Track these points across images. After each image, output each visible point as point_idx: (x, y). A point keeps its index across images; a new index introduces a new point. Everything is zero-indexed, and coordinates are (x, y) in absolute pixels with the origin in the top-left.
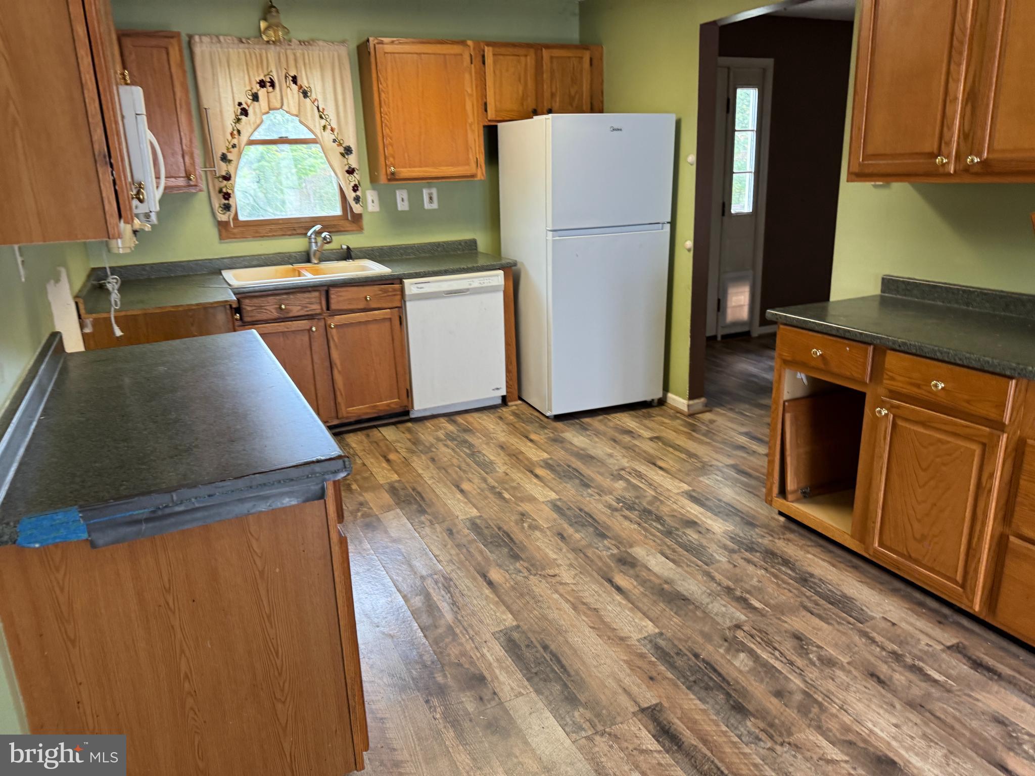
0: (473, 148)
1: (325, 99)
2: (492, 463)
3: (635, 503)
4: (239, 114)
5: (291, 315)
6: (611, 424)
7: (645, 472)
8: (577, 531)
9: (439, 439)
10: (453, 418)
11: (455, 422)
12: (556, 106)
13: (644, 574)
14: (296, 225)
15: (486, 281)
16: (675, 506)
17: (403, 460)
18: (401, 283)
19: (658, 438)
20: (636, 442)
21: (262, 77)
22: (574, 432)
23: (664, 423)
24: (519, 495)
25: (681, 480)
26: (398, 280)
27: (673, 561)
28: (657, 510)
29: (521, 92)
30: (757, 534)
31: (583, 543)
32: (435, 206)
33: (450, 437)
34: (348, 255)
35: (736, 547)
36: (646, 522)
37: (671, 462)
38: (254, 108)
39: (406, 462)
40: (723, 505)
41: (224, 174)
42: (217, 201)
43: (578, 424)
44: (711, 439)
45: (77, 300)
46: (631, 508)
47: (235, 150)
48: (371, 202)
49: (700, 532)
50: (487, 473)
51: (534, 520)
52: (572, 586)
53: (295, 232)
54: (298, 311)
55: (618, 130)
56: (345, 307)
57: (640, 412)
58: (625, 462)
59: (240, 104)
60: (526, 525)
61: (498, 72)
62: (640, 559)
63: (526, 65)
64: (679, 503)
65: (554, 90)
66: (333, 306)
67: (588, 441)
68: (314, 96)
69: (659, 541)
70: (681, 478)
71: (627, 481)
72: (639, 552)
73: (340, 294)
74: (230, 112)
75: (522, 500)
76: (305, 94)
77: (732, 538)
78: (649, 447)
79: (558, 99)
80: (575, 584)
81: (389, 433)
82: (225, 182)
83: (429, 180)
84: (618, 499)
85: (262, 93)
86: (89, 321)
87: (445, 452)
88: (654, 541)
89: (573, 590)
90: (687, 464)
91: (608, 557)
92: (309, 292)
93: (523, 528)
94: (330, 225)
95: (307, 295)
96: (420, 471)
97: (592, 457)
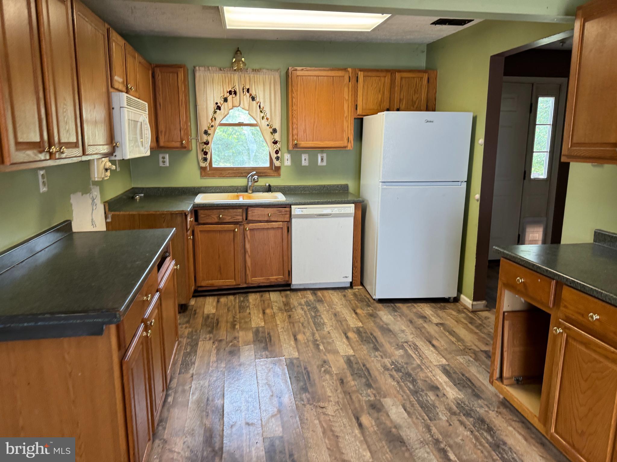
0: (346, 132)
1: (264, 102)
2: (324, 324)
3: (403, 367)
4: (216, 109)
5: (225, 221)
6: (414, 310)
7: (421, 347)
8: (354, 380)
9: (300, 304)
10: (316, 292)
11: (315, 294)
12: (403, 107)
13: (383, 418)
14: (243, 171)
15: (342, 210)
16: (429, 374)
17: (273, 314)
18: (291, 207)
19: (442, 324)
20: (425, 325)
21: (230, 89)
22: (387, 312)
23: (452, 314)
24: (329, 348)
25: (443, 357)
26: (289, 206)
27: (409, 413)
28: (416, 375)
29: (380, 99)
30: (478, 404)
31: (354, 388)
32: (324, 164)
33: (308, 304)
34: (269, 189)
35: (458, 411)
36: (403, 382)
37: (443, 343)
38: (224, 106)
39: (274, 316)
40: (465, 379)
41: (205, 141)
42: (201, 156)
43: (392, 306)
44: (480, 330)
45: (105, 204)
46: (398, 370)
47: (213, 128)
48: (287, 160)
49: (437, 396)
50: (317, 330)
51: (330, 367)
52: (331, 417)
53: (241, 175)
54: (229, 219)
55: (431, 122)
56: (257, 219)
57: (439, 305)
58: (410, 338)
59: (217, 103)
60: (323, 369)
61: (366, 87)
62: (386, 407)
63: (384, 82)
64: (434, 372)
65: (402, 97)
66: (250, 218)
67: (393, 319)
68: (258, 100)
69: (405, 397)
70: (444, 355)
71: (406, 351)
72: (388, 402)
73: (254, 211)
74: (211, 107)
75: (329, 351)
76: (253, 99)
77: (458, 403)
78: (432, 329)
79: (404, 103)
80: (333, 416)
81: (274, 296)
82: (205, 146)
83: (322, 149)
84: (393, 362)
85: (230, 98)
86: (110, 216)
87: (299, 313)
88: (403, 396)
89: (330, 420)
90: (454, 346)
91: (366, 402)
92: (237, 209)
93: (320, 371)
94: (261, 173)
95: (235, 210)
96: (278, 322)
97: (390, 331)
